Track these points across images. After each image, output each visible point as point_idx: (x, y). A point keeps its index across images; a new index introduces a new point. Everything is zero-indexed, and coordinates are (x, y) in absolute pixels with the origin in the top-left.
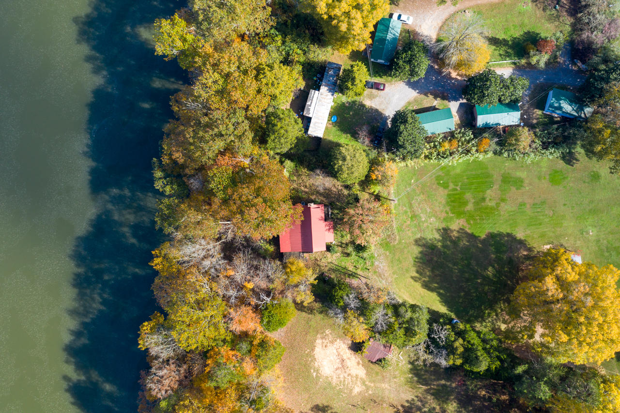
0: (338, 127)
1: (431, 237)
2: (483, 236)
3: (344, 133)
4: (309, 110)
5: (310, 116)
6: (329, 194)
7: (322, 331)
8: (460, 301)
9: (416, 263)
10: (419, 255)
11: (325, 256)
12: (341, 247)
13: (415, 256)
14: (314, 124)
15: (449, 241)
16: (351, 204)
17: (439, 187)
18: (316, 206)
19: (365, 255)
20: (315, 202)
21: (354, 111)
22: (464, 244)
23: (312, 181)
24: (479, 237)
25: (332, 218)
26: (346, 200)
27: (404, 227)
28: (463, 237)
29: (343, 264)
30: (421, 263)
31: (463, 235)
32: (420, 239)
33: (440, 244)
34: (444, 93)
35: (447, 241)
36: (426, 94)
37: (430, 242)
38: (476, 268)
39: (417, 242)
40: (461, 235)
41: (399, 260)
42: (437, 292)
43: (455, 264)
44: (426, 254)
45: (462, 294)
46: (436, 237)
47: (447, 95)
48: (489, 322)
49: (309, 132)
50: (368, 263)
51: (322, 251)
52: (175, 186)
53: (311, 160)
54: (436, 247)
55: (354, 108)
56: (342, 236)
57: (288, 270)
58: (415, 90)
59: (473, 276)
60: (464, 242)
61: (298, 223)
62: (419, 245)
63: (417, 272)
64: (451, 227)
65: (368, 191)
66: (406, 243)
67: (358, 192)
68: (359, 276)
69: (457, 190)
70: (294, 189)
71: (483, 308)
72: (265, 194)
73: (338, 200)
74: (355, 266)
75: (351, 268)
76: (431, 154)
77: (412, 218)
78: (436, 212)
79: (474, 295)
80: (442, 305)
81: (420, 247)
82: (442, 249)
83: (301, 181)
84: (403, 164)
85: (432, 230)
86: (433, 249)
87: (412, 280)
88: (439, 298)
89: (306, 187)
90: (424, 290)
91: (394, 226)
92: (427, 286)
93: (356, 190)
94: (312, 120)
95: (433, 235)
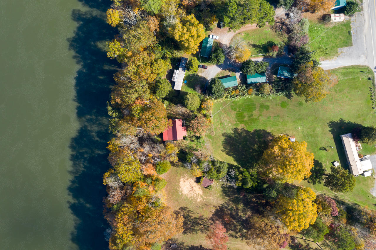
0: (187, 85)
2: (252, 131)
3: (190, 88)
4: (174, 78)
5: (175, 81)
6: (184, 115)
7: (183, 175)
8: (243, 160)
9: (223, 144)
10: (224, 140)
11: (183, 142)
12: (190, 137)
13: (222, 141)
14: (177, 85)
16: (193, 119)
17: (232, 110)
18: (178, 120)
19: (201, 141)
20: (178, 119)
22: (244, 135)
23: (176, 109)
25: (186, 125)
26: (192, 117)
27: (217, 128)
29: (191, 145)
30: (225, 144)
32: (224, 133)
33: (233, 135)
34: (233, 69)
35: (236, 134)
36: (225, 70)
37: (229, 134)
38: (249, 145)
39: (223, 135)
40: (243, 131)
41: (215, 143)
42: (232, 156)
43: (240, 144)
44: (227, 140)
45: (244, 157)
47: (235, 70)
48: (256, 168)
49: (175, 88)
50: (202, 144)
51: (181, 140)
52: (117, 113)
53: (176, 100)
54: (231, 136)
55: (194, 77)
56: (190, 133)
57: (167, 148)
58: (221, 68)
59: (248, 149)
60: (244, 134)
61: (171, 127)
62: (224, 136)
63: (224, 148)
64: (238, 128)
65: (201, 113)
66: (218, 135)
67: (197, 114)
68: (198, 150)
69: (240, 111)
70: (169, 113)
71: (253, 162)
72: (156, 115)
73: (188, 117)
74: (196, 146)
76: (228, 96)
77: (220, 124)
78: (231, 121)
79: (249, 157)
80: (235, 162)
82: (234, 137)
83: (172, 110)
84: (216, 101)
85: (230, 129)
86: (230, 138)
87: (221, 151)
88: (233, 159)
89: (174, 112)
90: (227, 155)
91: (213, 128)
92: (228, 154)
93: (196, 112)
94: (176, 83)
95: (230, 132)
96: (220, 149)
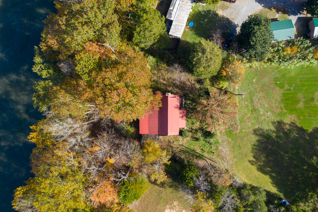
0: (195, 31)
1: (268, 129)
2: (310, 130)
3: (199, 37)
4: (171, 14)
5: (172, 19)
6: (184, 87)
7: (171, 203)
8: (289, 184)
9: (254, 150)
10: (257, 143)
11: (177, 139)
12: (191, 132)
13: (253, 144)
14: (175, 27)
15: (282, 133)
16: (202, 96)
17: (276, 87)
18: (172, 95)
19: (212, 140)
20: (172, 93)
21: (209, 18)
22: (295, 136)
23: (169, 75)
24: (308, 130)
25: (185, 107)
26: (198, 93)
27: (245, 119)
28: (294, 130)
29: (192, 147)
30: (257, 150)
31: (294, 128)
32: (258, 129)
33: (274, 134)
34: (285, 8)
35: (280, 132)
36: (270, 8)
37: (266, 132)
38: (303, 156)
39: (255, 132)
40: (292, 128)
41: (239, 146)
42: (269, 175)
43: (286, 152)
44: (262, 143)
45: (291, 178)
46: (271, 129)
47: (288, 10)
48: (312, 202)
49: (170, 33)
50: (214, 148)
51: (174, 135)
52: (51, 71)
53: (170, 58)
54: (271, 137)
55: (209, 17)
56: (193, 123)
57: (145, 151)
58: (261, 4)
59: (300, 164)
60: (294, 134)
61: (157, 109)
62: (257, 135)
63: (254, 157)
64: (284, 121)
65: (217, 87)
66: (246, 133)
67: (209, 87)
68: (205, 158)
69: (290, 90)
70: (154, 81)
71: (307, 190)
73: (191, 93)
74: (202, 150)
75: (198, 151)
77: (252, 111)
78: (273, 108)
79: (301, 179)
80: (273, 186)
81: (258, 136)
82: (276, 139)
83: (160, 75)
84: (248, 65)
85: (268, 123)
86: (268, 139)
87: (249, 164)
88: (271, 180)
89: (164, 80)
90: (259, 172)
91: (237, 118)
92: (261, 169)
93: (207, 84)
94: (173, 23)
95: (269, 127)
96: (246, 160)
